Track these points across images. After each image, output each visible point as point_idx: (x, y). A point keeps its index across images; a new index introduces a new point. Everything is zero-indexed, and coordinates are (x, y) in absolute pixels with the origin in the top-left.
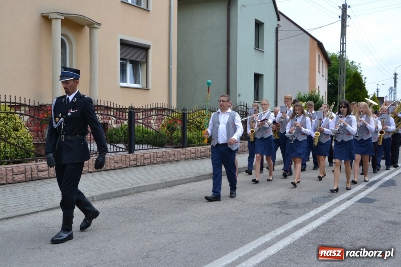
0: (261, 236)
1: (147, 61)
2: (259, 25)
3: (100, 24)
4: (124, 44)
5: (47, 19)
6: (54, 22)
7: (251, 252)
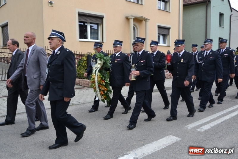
0: (221, 111)
1: (169, 34)
2: (221, 15)
3: (149, 19)
4: (159, 27)
5: (128, 19)
6: (130, 20)
7: (216, 118)
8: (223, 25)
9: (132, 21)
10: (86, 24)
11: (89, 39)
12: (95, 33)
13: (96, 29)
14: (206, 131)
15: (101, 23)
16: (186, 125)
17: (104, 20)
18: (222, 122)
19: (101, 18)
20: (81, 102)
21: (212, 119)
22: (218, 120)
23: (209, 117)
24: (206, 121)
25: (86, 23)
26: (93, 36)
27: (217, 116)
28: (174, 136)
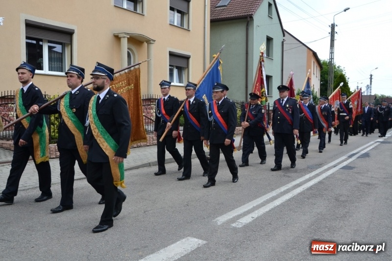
0: (269, 192)
1: (188, 67)
2: (269, 40)
3: (154, 41)
4: (172, 55)
5: (117, 38)
6: (122, 39)
7: (262, 203)
8: (272, 56)
9: (125, 42)
10: (41, 43)
11: (46, 70)
12: (57, 61)
13: (59, 53)
14: (247, 227)
15: (70, 43)
16: (214, 218)
17: (75, 37)
18: (270, 211)
19: (69, 34)
20: (28, 185)
21: (255, 205)
22: (264, 207)
23: (250, 203)
24: (246, 210)
25: (41, 40)
26: (53, 66)
27: (262, 201)
28: (195, 237)
